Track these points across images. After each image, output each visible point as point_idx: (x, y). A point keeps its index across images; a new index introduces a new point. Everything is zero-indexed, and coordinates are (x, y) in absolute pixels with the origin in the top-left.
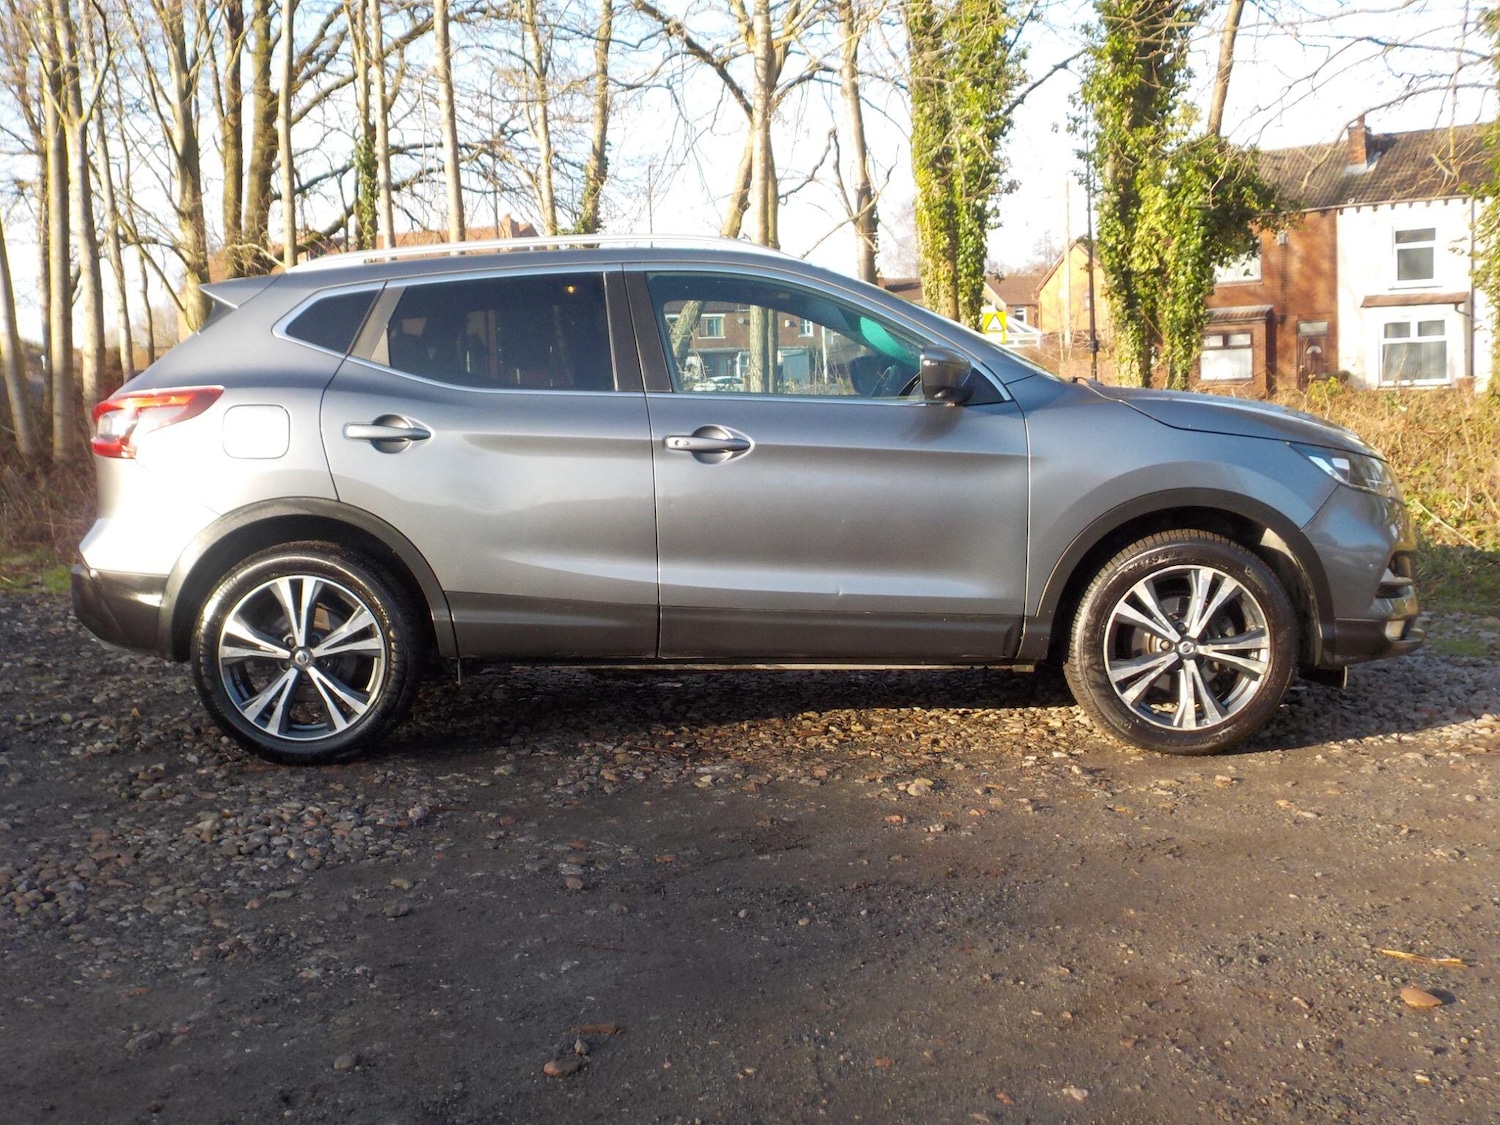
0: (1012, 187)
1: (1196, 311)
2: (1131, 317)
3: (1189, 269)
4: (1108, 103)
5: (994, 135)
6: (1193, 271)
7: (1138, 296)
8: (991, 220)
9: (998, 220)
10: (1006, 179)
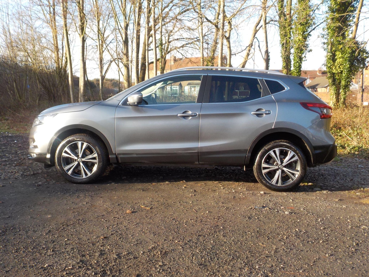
0: (311, 51)
1: (347, 83)
2: (334, 84)
3: (346, 72)
4: (330, 31)
5: (305, 38)
6: (347, 73)
7: (336, 79)
8: (304, 59)
9: (306, 59)
10: (308, 49)
